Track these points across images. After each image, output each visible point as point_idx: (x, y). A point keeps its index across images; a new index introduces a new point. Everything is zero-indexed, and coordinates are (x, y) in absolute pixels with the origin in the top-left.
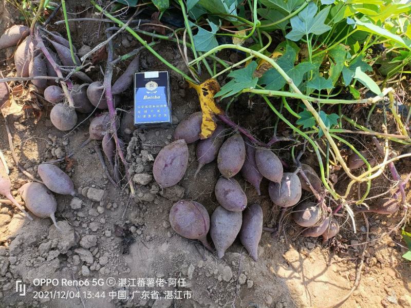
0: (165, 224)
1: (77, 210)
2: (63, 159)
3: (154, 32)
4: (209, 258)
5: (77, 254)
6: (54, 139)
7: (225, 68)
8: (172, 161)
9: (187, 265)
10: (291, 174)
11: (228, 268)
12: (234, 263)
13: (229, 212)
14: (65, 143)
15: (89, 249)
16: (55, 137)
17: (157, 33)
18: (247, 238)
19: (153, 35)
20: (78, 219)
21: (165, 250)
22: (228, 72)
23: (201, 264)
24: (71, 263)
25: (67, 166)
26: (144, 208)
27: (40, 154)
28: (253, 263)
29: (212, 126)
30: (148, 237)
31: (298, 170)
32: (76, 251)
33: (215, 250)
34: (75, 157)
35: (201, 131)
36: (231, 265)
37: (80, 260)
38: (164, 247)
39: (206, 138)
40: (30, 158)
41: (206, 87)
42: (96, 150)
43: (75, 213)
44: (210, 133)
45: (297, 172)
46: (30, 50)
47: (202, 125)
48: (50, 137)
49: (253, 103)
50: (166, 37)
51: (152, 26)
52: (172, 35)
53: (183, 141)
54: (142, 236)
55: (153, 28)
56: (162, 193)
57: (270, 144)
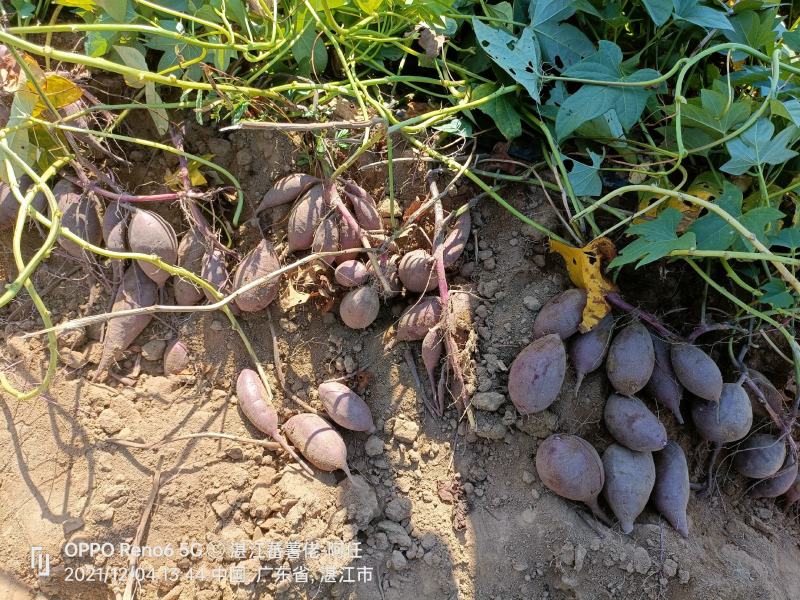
0: (527, 477)
1: (375, 458)
2: (355, 373)
3: (498, 171)
4: (608, 533)
5: (382, 531)
6: (338, 344)
7: (620, 221)
8: (546, 370)
9: (572, 548)
10: (733, 385)
11: (642, 550)
12: (650, 542)
13: (634, 453)
14: (357, 349)
15: (400, 523)
16: (341, 339)
17: (502, 172)
18: (667, 498)
19: (497, 175)
20: (378, 473)
21: (530, 521)
22: (625, 227)
23: (596, 543)
24: (374, 547)
25: (358, 385)
26: (486, 450)
27: (315, 367)
28: (683, 541)
29: (601, 311)
30: (496, 501)
31: (744, 377)
32: (382, 525)
33: (616, 520)
34: (372, 370)
35: (581, 320)
36: (646, 546)
37: (389, 541)
38: (528, 517)
39: (589, 330)
40: (301, 374)
41: (594, 251)
42: (407, 358)
43: (372, 462)
44: (596, 322)
45: (741, 381)
46: (317, 209)
47: (586, 310)
48: (331, 339)
49: (666, 272)
50: (518, 178)
51: (494, 163)
52: (528, 174)
53: (557, 337)
54: (484, 499)
55: (498, 165)
56: (520, 424)
57: (694, 336)
